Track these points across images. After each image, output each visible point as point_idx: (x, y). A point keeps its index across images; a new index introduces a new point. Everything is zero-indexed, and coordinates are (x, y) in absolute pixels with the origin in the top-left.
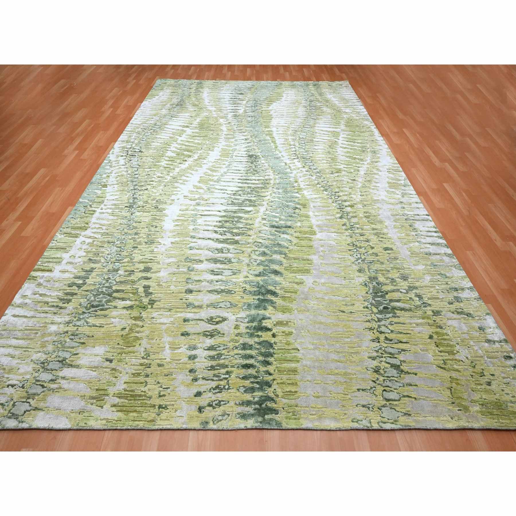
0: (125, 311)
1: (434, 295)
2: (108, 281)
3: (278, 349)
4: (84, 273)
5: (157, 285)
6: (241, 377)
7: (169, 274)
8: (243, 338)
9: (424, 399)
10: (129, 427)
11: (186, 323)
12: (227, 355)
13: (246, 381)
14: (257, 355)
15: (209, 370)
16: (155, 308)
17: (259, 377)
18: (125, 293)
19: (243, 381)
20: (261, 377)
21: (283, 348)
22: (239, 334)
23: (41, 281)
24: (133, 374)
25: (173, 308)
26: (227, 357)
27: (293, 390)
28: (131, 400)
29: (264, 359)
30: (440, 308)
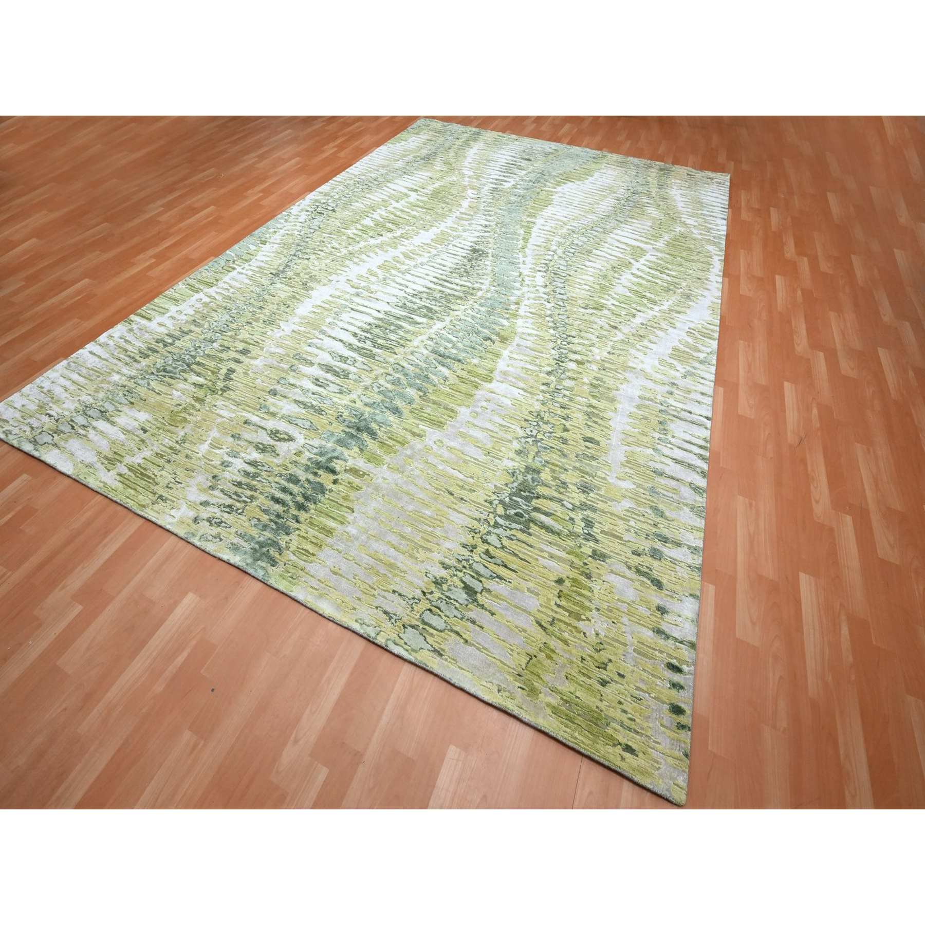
0: (192, 388)
1: (616, 531)
2: (196, 349)
3: (329, 499)
4: (179, 333)
5: (243, 373)
6: (263, 508)
7: (266, 365)
8: (296, 469)
9: (478, 649)
10: (118, 501)
11: (245, 426)
12: (264, 479)
13: (264, 516)
14: (298, 494)
15: (234, 485)
16: (224, 397)
17: (283, 518)
18: (205, 369)
19: (262, 514)
20: (285, 520)
21: (336, 500)
22: (296, 462)
23: (134, 326)
24: (157, 454)
25: (243, 404)
26: (264, 481)
27: (311, 552)
28: (138, 477)
29: (303, 501)
30: (611, 551)
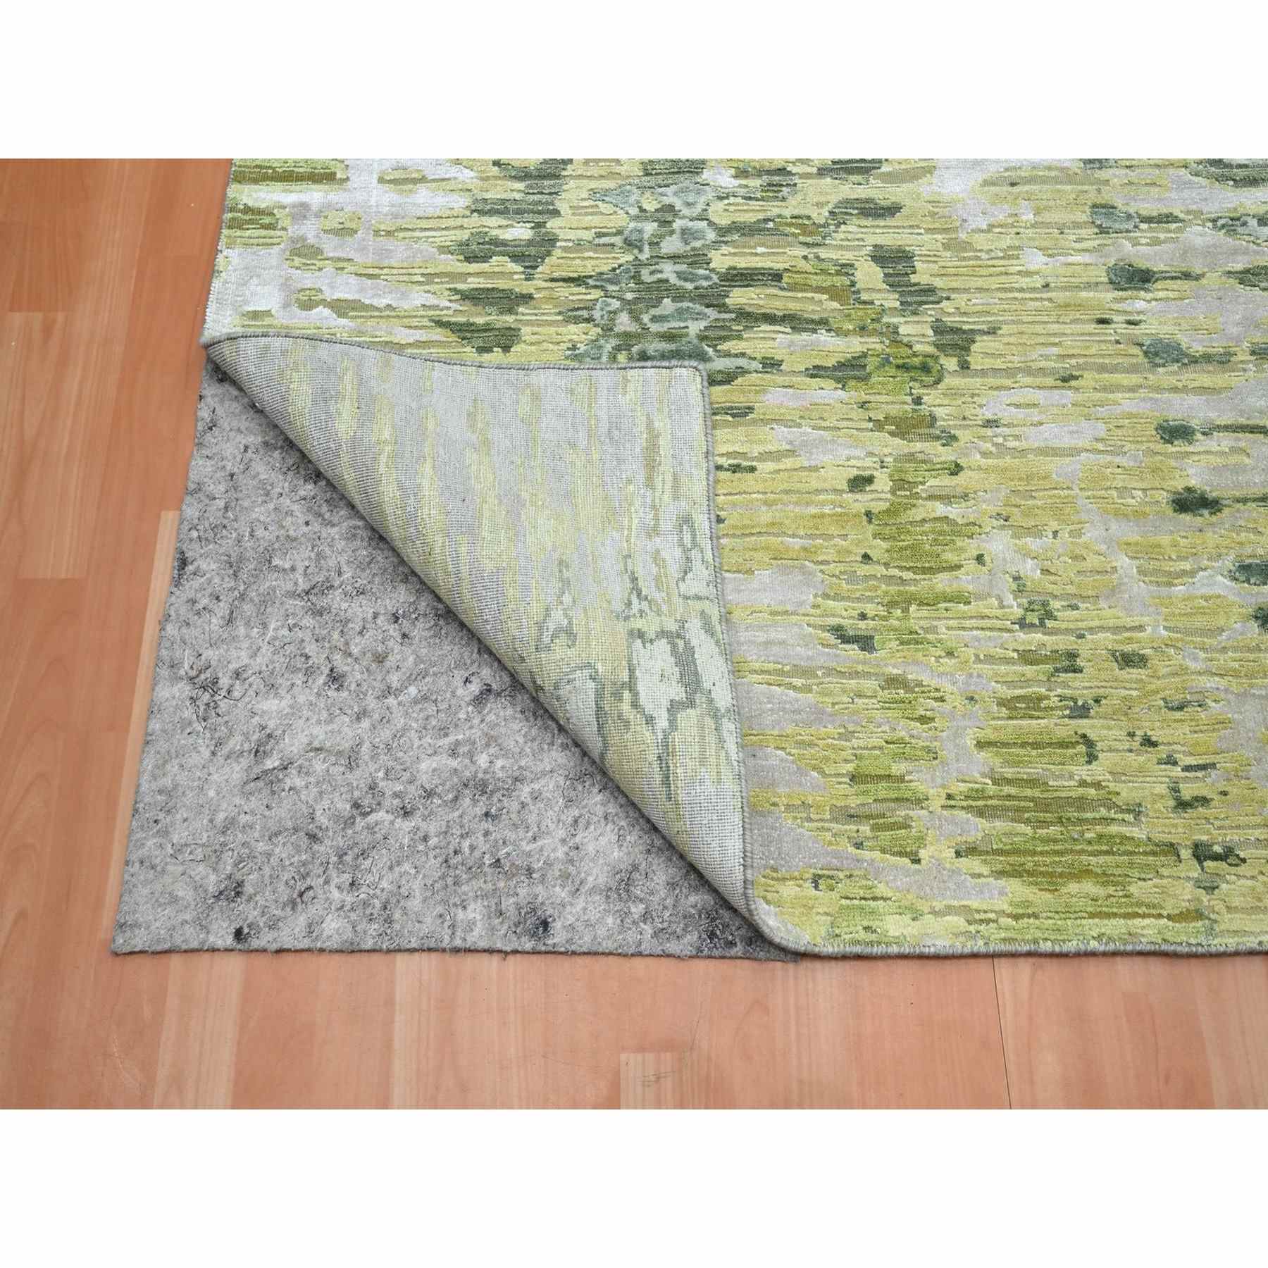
0: (828, 392)
2: (665, 223)
4: (520, 186)
5: (946, 247)
7: (986, 183)
10: (1094, 945)
11: (1179, 446)
16: (983, 373)
18: (793, 287)
23: (309, 230)
24: (1002, 703)
25: (1079, 367)
28: (1044, 824)
